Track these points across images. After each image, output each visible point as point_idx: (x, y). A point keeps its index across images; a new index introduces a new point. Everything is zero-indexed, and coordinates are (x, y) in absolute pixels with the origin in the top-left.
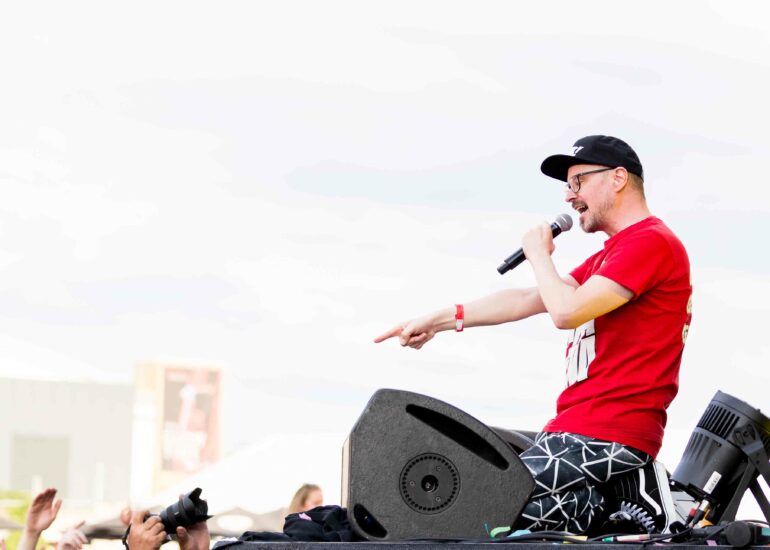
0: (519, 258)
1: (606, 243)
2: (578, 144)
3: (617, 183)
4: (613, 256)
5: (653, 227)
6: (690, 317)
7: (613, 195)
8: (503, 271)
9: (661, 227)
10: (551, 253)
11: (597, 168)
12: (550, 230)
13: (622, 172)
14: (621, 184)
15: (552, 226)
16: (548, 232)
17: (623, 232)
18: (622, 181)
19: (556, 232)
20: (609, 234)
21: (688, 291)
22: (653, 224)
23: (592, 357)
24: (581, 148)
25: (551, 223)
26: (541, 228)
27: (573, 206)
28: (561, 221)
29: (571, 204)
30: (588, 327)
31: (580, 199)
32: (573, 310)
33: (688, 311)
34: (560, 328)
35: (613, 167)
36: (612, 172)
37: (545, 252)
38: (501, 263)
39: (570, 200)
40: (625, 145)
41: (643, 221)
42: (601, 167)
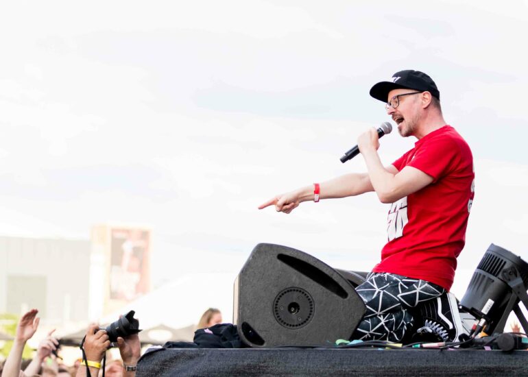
0: (355, 152)
1: (416, 143)
2: (396, 75)
3: (424, 102)
4: (420, 153)
5: (447, 133)
6: (473, 194)
7: (422, 110)
8: (344, 160)
9: (452, 132)
10: (377, 149)
11: (411, 92)
12: (377, 134)
14: (427, 103)
15: (378, 130)
16: (375, 134)
17: (427, 136)
18: (427, 101)
19: (381, 134)
20: (418, 138)
21: (472, 176)
22: (447, 130)
23: (406, 222)
24: (399, 78)
25: (377, 128)
26: (371, 132)
27: (393, 117)
28: (385, 127)
29: (391, 116)
30: (403, 202)
31: (398, 113)
32: (392, 190)
33: (472, 191)
34: (384, 202)
35: (421, 91)
36: (421, 95)
37: (373, 148)
38: (343, 155)
39: (391, 113)
40: (428, 77)
41: (441, 129)
42: (414, 91)
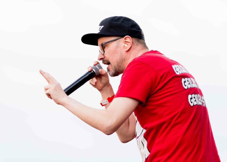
7: (124, 53)
24: (103, 26)
27: (103, 63)
36: (123, 40)
42: (116, 38)
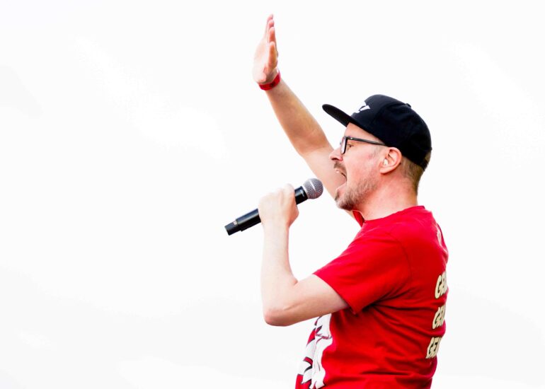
11: (371, 138)
12: (293, 197)
13: (396, 155)
15: (297, 191)
18: (393, 163)
25: (296, 187)
28: (310, 187)
31: (343, 163)
